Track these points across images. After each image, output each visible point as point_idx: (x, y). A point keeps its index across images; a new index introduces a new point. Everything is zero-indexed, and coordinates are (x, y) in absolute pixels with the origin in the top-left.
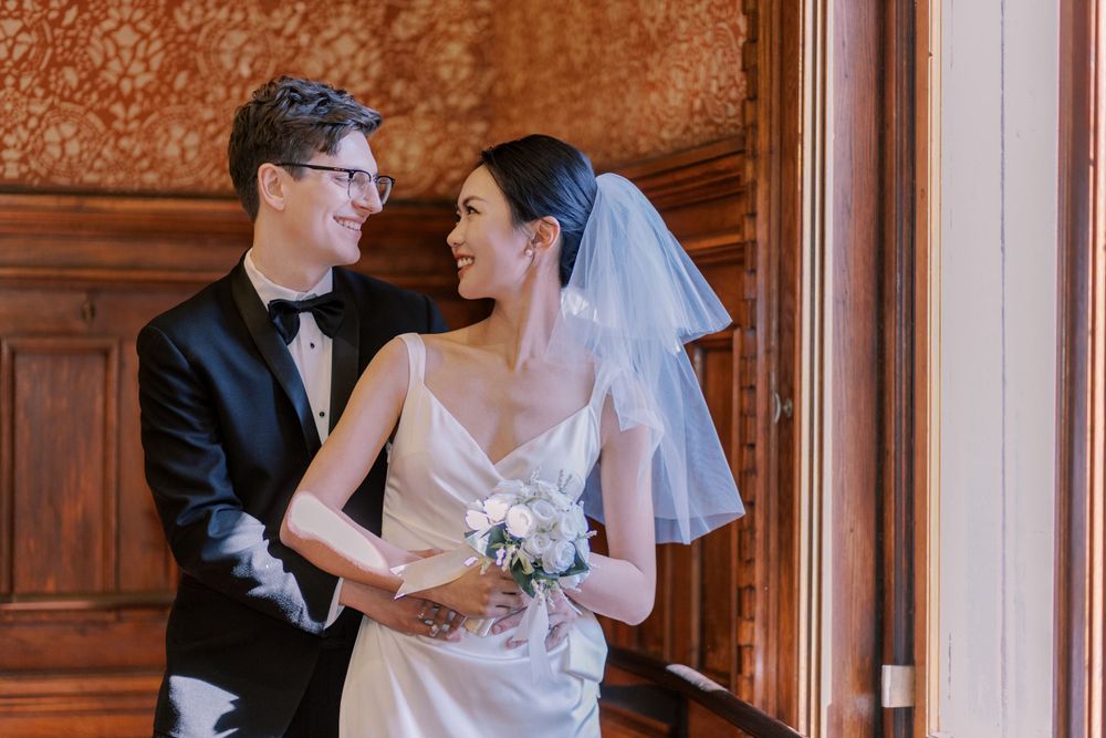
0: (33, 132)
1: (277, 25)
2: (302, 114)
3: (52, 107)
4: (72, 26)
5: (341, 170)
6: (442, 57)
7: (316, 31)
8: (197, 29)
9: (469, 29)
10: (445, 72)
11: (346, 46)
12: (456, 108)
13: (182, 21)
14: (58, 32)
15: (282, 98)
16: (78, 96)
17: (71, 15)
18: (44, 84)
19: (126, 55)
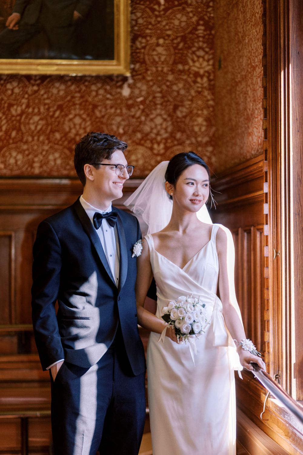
0: (44, 156)
1: (133, 114)
2: (98, 146)
3: (51, 147)
4: (58, 117)
5: (113, 165)
6: (195, 123)
7: (147, 115)
8: (103, 117)
9: (205, 112)
10: (196, 129)
11: (159, 120)
12: (201, 142)
13: (98, 114)
14: (53, 120)
15: (91, 140)
16: (60, 143)
17: (57, 113)
18: (48, 139)
19: (78, 127)
